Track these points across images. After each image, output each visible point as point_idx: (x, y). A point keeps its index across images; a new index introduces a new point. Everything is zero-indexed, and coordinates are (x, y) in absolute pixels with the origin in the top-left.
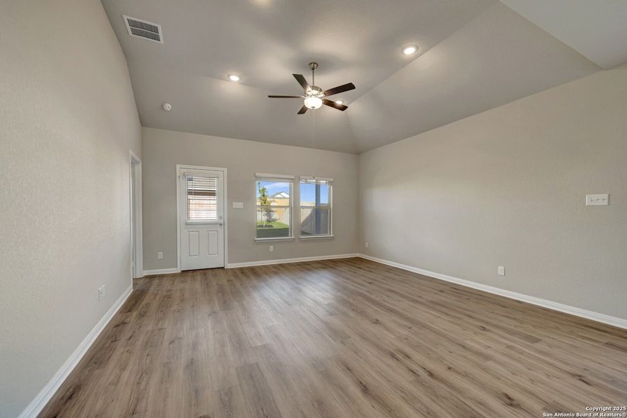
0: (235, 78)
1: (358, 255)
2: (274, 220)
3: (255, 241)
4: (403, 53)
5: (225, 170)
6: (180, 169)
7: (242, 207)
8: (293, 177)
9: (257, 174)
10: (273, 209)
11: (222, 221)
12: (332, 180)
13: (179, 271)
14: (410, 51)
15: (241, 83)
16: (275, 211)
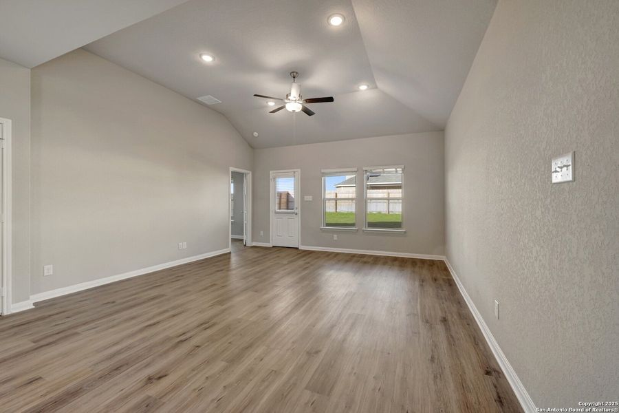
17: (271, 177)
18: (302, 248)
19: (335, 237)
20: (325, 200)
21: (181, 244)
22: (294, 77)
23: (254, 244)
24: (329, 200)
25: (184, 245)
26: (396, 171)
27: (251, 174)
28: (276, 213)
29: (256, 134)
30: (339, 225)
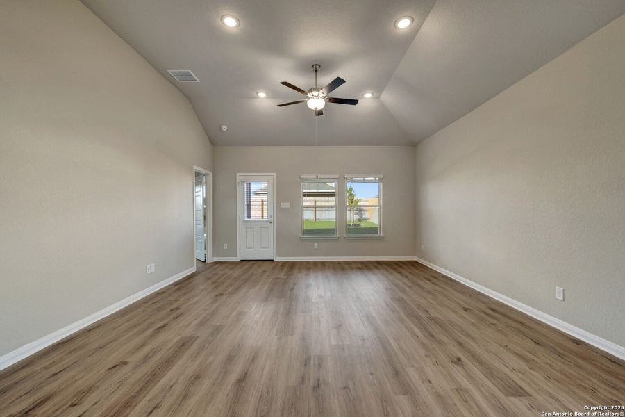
0: (262, 95)
1: (415, 259)
2: (365, 219)
3: (300, 238)
4: (398, 28)
5: (274, 174)
6: (239, 176)
7: (289, 207)
8: (337, 176)
9: (302, 176)
10: (365, 208)
11: (271, 220)
12: (382, 176)
13: (239, 260)
14: (404, 24)
15: (269, 98)
16: (366, 211)
17: (238, 181)
18: (277, 259)
19: (316, 245)
20: (303, 208)
21: (148, 266)
22: (316, 71)
23: (216, 259)
24: (307, 207)
25: (152, 268)
26: (376, 180)
27: (211, 175)
28: (245, 222)
29: (224, 128)
30: (319, 233)
